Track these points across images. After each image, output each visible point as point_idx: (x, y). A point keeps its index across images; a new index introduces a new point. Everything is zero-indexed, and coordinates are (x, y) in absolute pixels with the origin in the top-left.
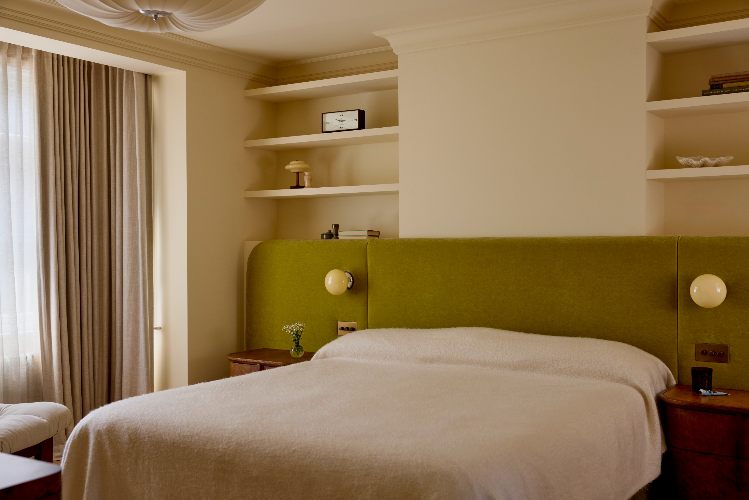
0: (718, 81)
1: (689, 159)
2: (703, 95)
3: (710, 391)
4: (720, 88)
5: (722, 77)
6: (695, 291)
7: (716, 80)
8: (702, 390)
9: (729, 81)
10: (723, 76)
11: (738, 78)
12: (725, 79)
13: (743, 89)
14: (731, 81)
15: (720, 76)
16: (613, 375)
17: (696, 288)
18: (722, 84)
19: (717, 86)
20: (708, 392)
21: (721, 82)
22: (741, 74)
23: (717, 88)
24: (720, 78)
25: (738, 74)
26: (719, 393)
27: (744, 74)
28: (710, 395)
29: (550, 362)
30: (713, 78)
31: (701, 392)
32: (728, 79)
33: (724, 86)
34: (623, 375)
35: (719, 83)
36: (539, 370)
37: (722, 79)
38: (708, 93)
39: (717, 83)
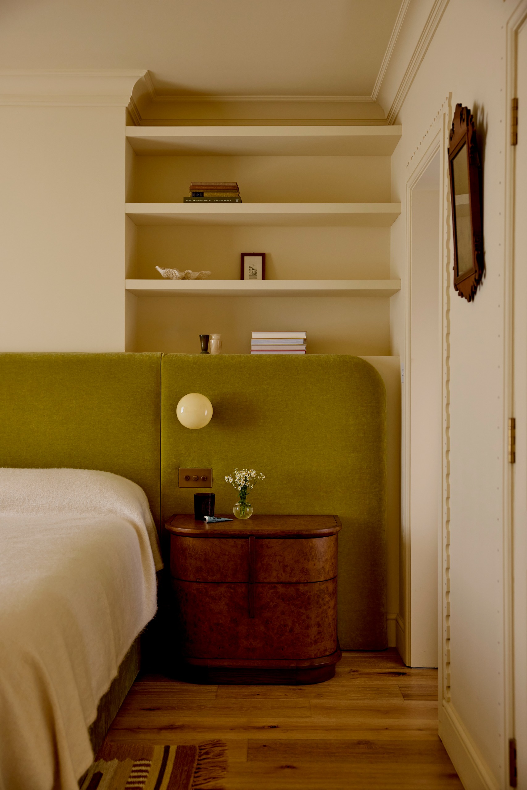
0: (199, 189)
1: (173, 270)
2: (185, 202)
3: (214, 517)
4: (201, 197)
5: (203, 186)
6: (182, 411)
7: (196, 187)
8: (206, 517)
9: (209, 190)
10: (203, 184)
11: (218, 188)
12: (205, 188)
13: (224, 200)
14: (212, 190)
15: (200, 184)
16: (100, 507)
17: (182, 408)
18: (203, 193)
19: (198, 194)
20: (212, 518)
21: (201, 191)
22: (220, 184)
23: (199, 196)
24: (200, 186)
25: (217, 184)
26: (223, 519)
27: (224, 184)
28: (214, 522)
29: (25, 499)
30: (193, 186)
31: (205, 519)
32: (208, 188)
33: (206, 194)
34: (111, 507)
35: (200, 191)
36: (10, 509)
37: (203, 188)
38: (189, 200)
39: (198, 191)
